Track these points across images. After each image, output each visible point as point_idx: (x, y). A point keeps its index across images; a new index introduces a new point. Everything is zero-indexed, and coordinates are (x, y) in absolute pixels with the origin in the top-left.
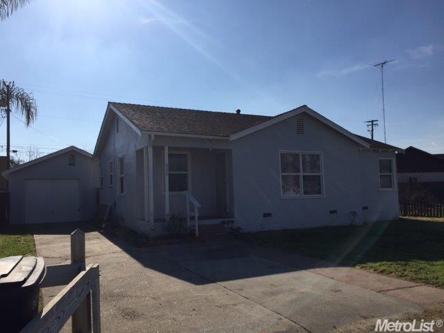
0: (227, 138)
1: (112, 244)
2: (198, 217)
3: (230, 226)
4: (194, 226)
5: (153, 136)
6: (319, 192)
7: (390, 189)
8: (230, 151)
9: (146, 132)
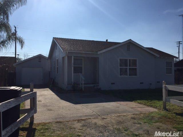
0: (97, 53)
1: (52, 92)
2: (84, 84)
3: (97, 87)
4: (82, 87)
5: (67, 52)
6: (136, 75)
7: (170, 74)
8: (98, 58)
9: (65, 51)
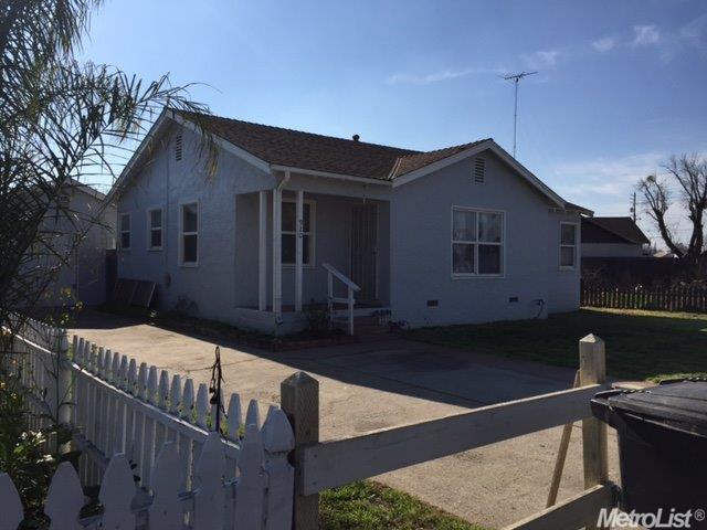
2: (355, 305)
3: (385, 319)
6: (497, 270)
7: (570, 267)
8: (386, 204)
9: (277, 168)
